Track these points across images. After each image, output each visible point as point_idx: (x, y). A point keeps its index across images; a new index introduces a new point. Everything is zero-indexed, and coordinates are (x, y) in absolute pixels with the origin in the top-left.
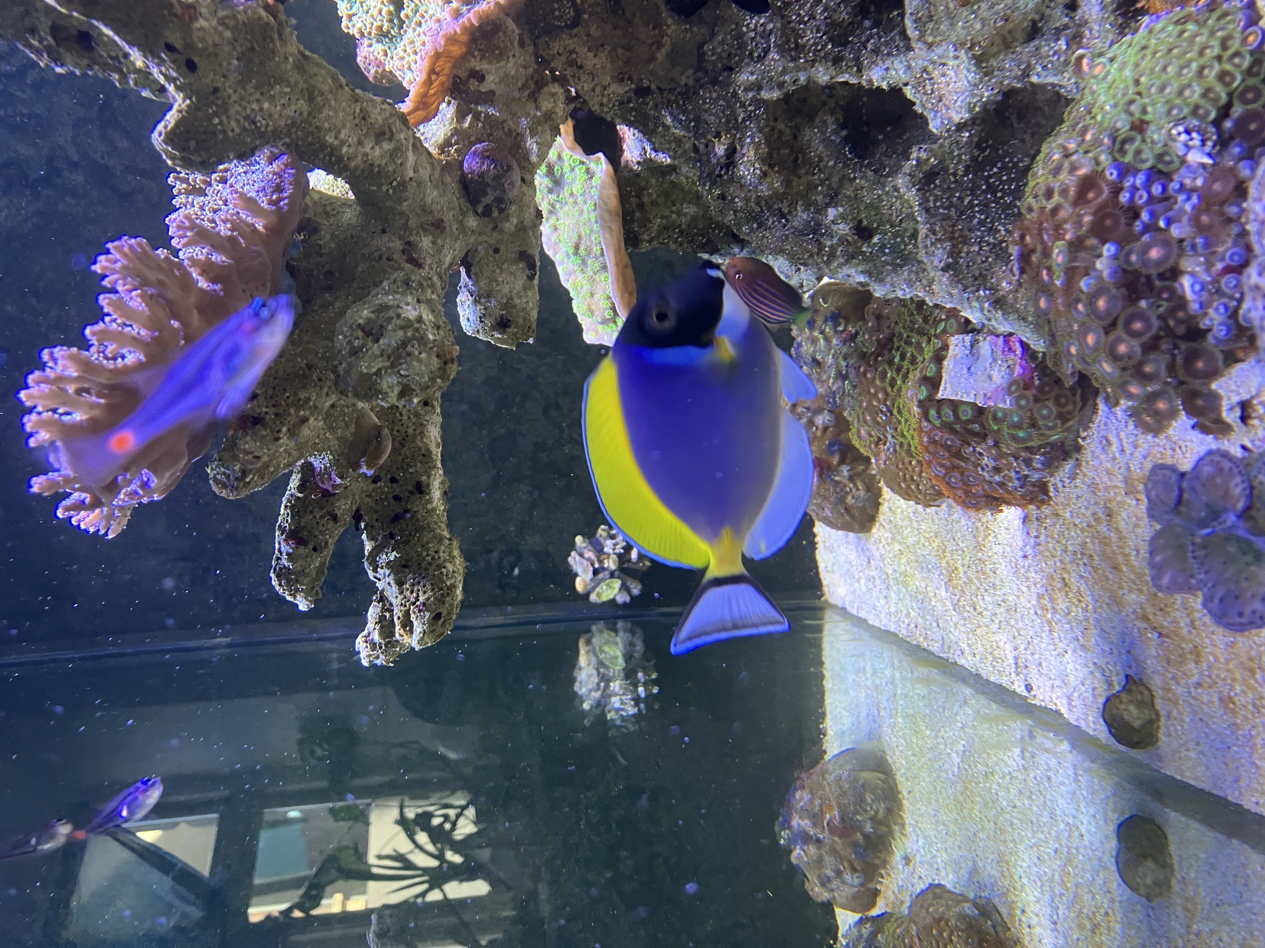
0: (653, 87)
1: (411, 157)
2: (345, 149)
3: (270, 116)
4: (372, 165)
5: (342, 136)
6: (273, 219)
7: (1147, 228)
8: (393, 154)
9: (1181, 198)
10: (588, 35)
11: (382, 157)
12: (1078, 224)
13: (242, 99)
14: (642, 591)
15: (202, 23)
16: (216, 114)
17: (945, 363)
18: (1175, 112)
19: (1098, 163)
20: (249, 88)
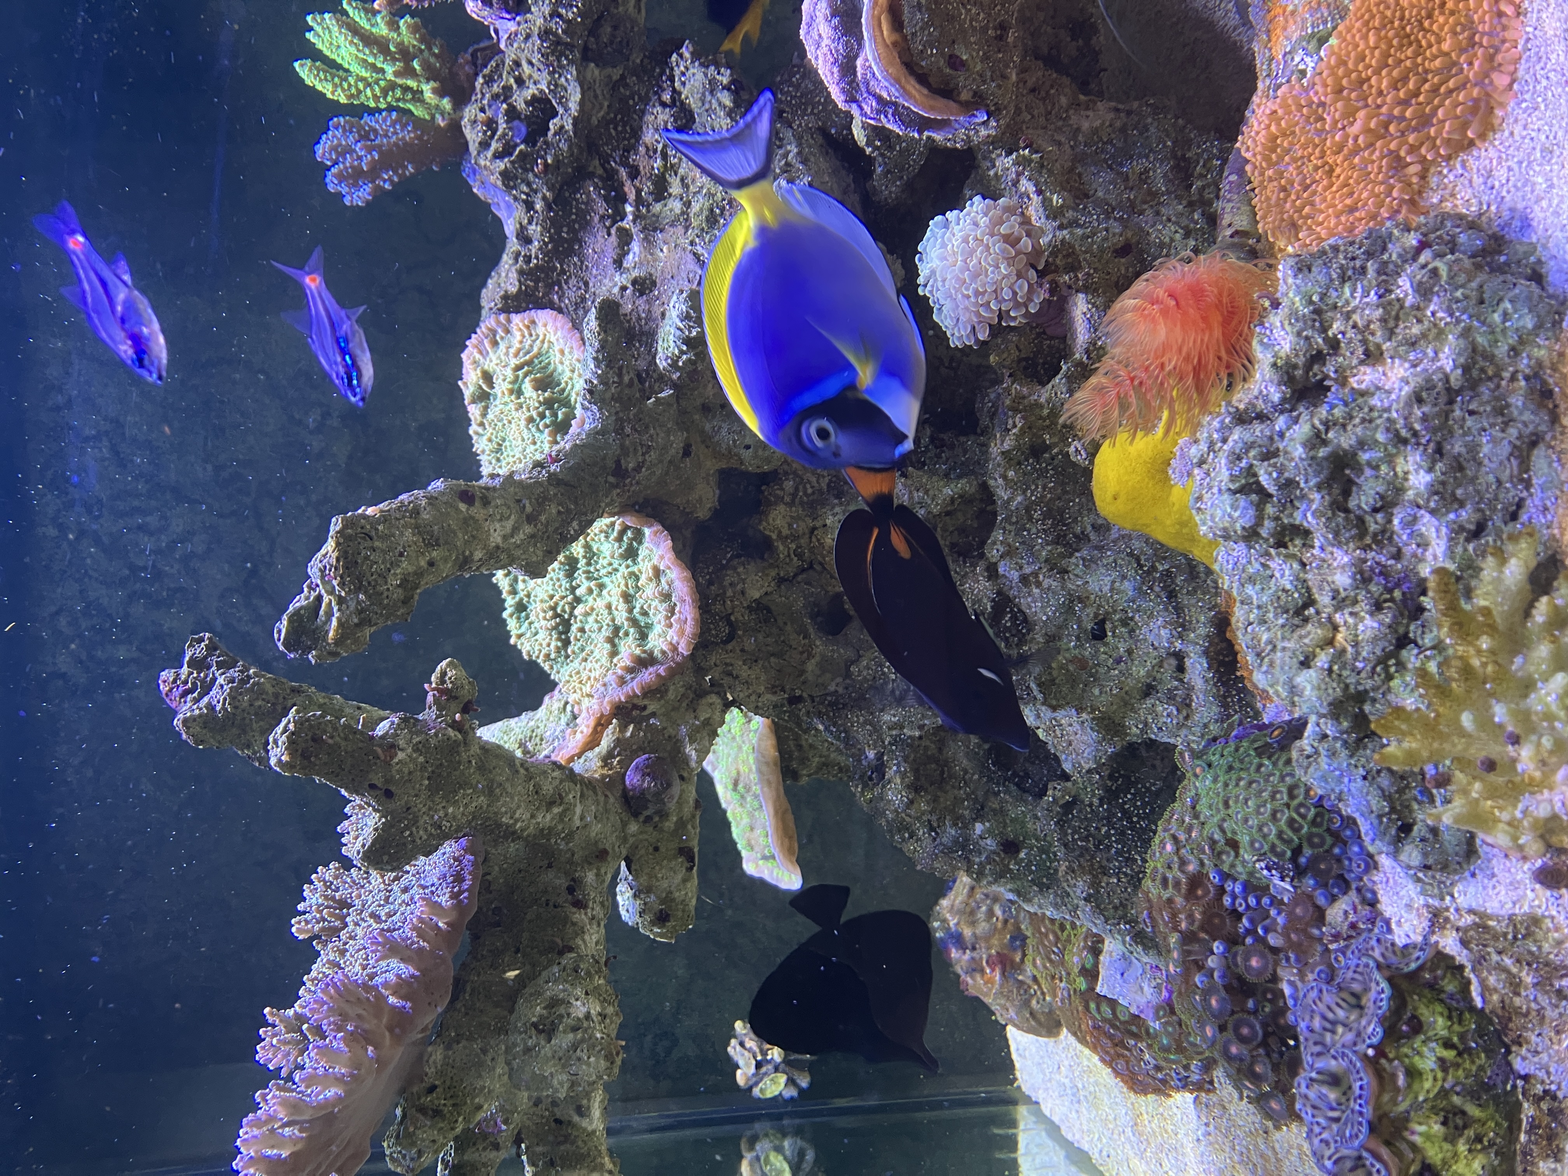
0: (805, 695)
1: (578, 810)
2: (519, 825)
3: (454, 818)
4: (542, 830)
5: (517, 816)
6: (454, 916)
7: (1248, 932)
8: (562, 815)
9: (1273, 912)
10: (742, 650)
11: (552, 819)
12: (1190, 917)
13: (430, 809)
14: (812, 1084)
15: (401, 755)
16: (407, 828)
17: (1101, 958)
18: (1257, 845)
19: (1202, 864)
20: (437, 799)
